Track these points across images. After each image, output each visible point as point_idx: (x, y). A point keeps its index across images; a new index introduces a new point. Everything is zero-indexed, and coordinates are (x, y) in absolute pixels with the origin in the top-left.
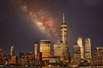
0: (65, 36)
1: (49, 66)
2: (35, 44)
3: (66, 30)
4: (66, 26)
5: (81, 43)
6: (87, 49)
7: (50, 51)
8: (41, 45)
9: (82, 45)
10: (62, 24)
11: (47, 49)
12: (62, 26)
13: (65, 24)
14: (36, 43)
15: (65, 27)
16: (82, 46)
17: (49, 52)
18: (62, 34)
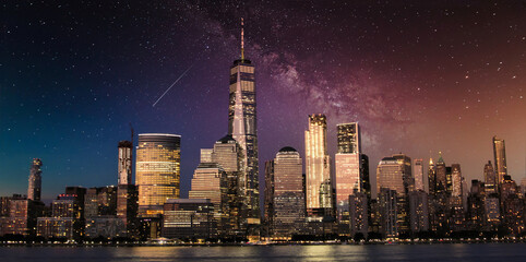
0: (245, 114)
1: (161, 243)
2: (121, 151)
3: (249, 86)
4: (250, 70)
5: (322, 140)
6: (345, 169)
7: (176, 181)
8: (140, 153)
9: (322, 151)
10: (237, 63)
11: (163, 170)
12: (233, 71)
13: (248, 62)
14: (122, 146)
15: (246, 77)
16: (326, 153)
17: (172, 185)
18: (234, 104)
